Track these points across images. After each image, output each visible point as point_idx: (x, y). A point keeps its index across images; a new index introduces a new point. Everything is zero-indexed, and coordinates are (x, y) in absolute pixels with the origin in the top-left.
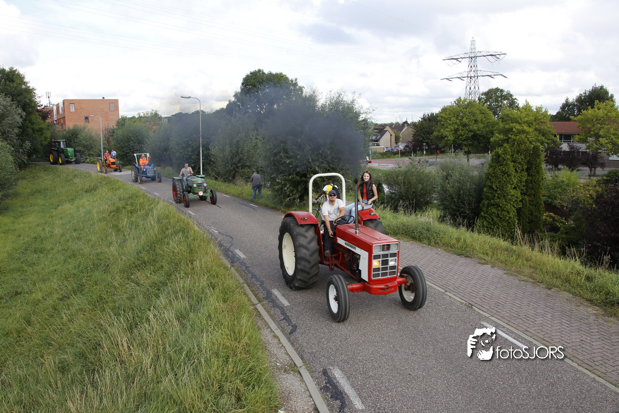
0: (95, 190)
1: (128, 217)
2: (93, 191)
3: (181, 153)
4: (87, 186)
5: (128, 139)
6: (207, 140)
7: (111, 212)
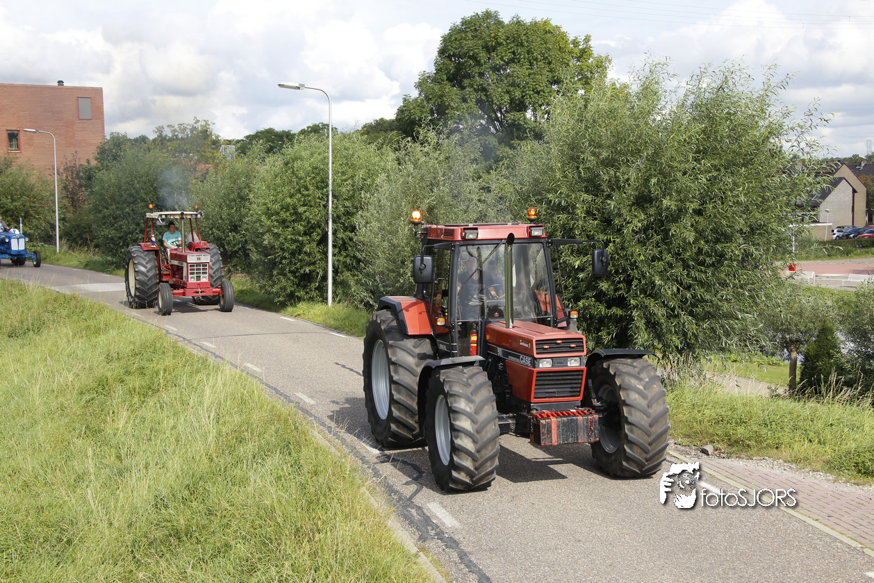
0: (38, 331)
1: (131, 406)
2: (31, 332)
3: (277, 236)
4: (14, 320)
5: (132, 195)
6: (347, 204)
7: (82, 393)
